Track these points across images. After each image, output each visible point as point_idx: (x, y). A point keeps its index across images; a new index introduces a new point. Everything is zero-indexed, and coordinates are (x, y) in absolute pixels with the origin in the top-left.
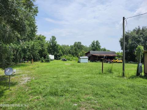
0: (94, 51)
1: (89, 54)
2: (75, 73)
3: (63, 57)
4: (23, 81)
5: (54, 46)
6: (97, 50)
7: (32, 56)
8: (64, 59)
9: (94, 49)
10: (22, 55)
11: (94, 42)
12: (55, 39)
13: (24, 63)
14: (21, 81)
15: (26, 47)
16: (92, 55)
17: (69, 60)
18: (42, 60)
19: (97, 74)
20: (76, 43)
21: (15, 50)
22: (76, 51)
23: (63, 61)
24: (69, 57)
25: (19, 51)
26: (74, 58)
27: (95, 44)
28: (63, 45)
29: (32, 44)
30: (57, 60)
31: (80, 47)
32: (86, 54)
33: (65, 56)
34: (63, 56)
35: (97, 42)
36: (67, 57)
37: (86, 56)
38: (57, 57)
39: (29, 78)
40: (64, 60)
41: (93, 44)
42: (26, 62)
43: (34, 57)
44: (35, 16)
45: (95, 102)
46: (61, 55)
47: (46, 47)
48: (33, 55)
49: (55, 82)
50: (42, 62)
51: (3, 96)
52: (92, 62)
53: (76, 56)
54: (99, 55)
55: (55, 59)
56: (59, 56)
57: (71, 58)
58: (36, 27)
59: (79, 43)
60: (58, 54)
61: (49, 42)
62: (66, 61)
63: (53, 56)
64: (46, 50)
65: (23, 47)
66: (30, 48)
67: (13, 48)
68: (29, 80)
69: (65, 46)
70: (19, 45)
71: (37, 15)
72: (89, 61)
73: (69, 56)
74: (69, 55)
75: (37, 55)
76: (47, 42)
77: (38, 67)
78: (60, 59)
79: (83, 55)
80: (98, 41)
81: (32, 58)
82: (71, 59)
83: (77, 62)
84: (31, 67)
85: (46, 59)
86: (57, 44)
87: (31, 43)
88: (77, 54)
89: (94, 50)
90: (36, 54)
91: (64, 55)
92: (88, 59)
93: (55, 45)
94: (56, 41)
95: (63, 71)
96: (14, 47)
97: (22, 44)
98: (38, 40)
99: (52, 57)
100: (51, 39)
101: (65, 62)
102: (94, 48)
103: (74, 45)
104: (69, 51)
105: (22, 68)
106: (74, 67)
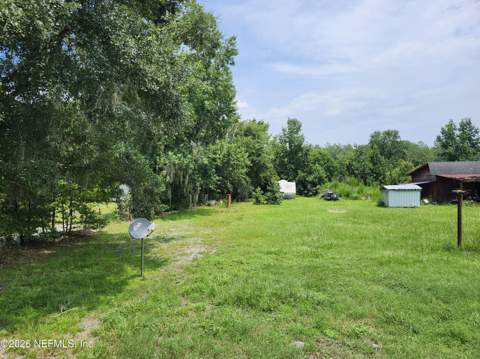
0: (452, 163)
1: (425, 176)
2: (347, 241)
3: (326, 188)
4: (184, 257)
5: (296, 153)
6: (467, 158)
7: (229, 185)
8: (330, 195)
9: (450, 154)
10: (198, 184)
11: (451, 126)
12: (299, 129)
13: (209, 205)
14: (179, 258)
15: (206, 161)
16: (437, 176)
17: (348, 196)
18: (257, 198)
19: (433, 250)
20: (377, 134)
21: (180, 169)
22: (374, 164)
23: (326, 200)
24: (347, 188)
25: (190, 171)
26: (369, 190)
27: (457, 133)
28: (330, 147)
29: (225, 151)
30: (306, 195)
31: (394, 151)
32: (415, 176)
33: (334, 182)
34: (329, 184)
35: (466, 126)
36: (343, 187)
37: (413, 181)
38: (305, 187)
39: (203, 250)
40: (330, 198)
41: (448, 134)
42: (213, 202)
43: (235, 189)
44: (229, 66)
45: (375, 345)
46: (321, 181)
47: (268, 157)
48: (232, 184)
49: (267, 267)
50: (258, 202)
51: (120, 292)
52: (440, 202)
53: (375, 183)
54: (467, 177)
55: (300, 193)
56: (314, 184)
57: (357, 189)
58: (231, 99)
59: (388, 133)
60: (310, 178)
61: (278, 141)
62: (336, 199)
63: (293, 184)
64: (270, 165)
65: (200, 161)
66: (219, 163)
67: (174, 165)
68: (199, 256)
69: (338, 147)
70: (189, 156)
71: (233, 64)
72: (426, 201)
73: (349, 184)
74: (348, 179)
75: (244, 182)
76: (272, 139)
77: (240, 219)
78: (316, 194)
79: (403, 178)
80: (469, 123)
81: (231, 190)
82: (355, 195)
83: (376, 203)
84: (222, 217)
85: (269, 194)
86: (305, 144)
87: (222, 146)
88: (379, 175)
89: (452, 158)
90: (240, 181)
91: (330, 180)
92: (418, 194)
93: (299, 148)
94: (300, 133)
95: (309, 234)
96: (177, 162)
97: (195, 151)
98: (246, 135)
99: (287, 187)
100: (284, 130)
101: (332, 202)
102: (451, 150)
103: (371, 142)
104: (349, 167)
105: (198, 220)
106: (354, 223)
